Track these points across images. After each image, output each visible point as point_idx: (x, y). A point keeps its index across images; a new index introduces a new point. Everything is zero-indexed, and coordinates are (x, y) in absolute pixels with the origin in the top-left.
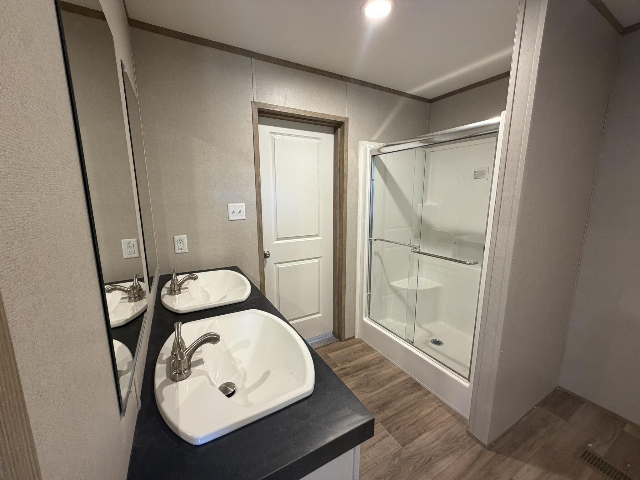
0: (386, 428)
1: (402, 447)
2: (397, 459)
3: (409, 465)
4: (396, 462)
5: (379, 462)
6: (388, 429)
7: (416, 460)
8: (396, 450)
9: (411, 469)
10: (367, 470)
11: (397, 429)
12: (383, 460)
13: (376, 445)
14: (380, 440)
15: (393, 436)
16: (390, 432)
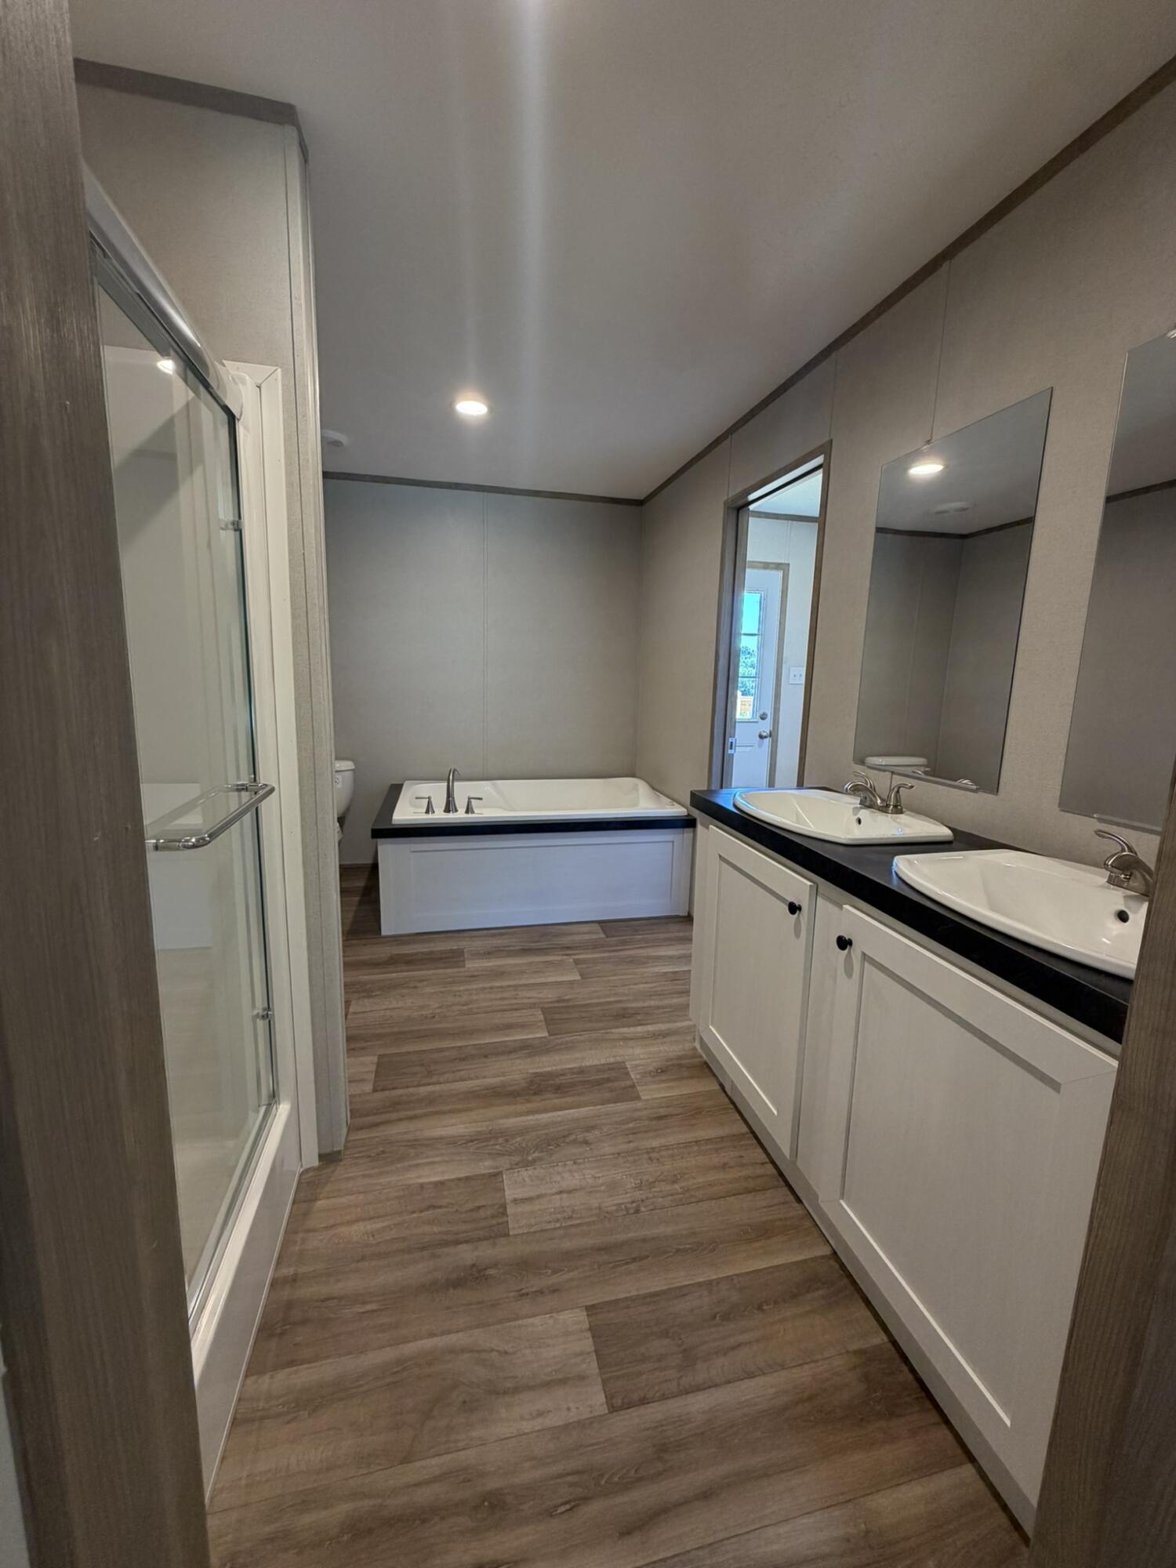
0: (507, 1216)
1: (504, 1172)
2: (530, 1158)
3: (517, 1145)
4: (536, 1154)
5: (568, 1163)
6: (504, 1214)
7: (497, 1147)
8: (519, 1172)
9: (518, 1139)
10: (599, 1158)
11: (479, 1208)
12: (560, 1164)
13: (554, 1190)
14: (539, 1197)
15: (504, 1196)
16: (504, 1206)
